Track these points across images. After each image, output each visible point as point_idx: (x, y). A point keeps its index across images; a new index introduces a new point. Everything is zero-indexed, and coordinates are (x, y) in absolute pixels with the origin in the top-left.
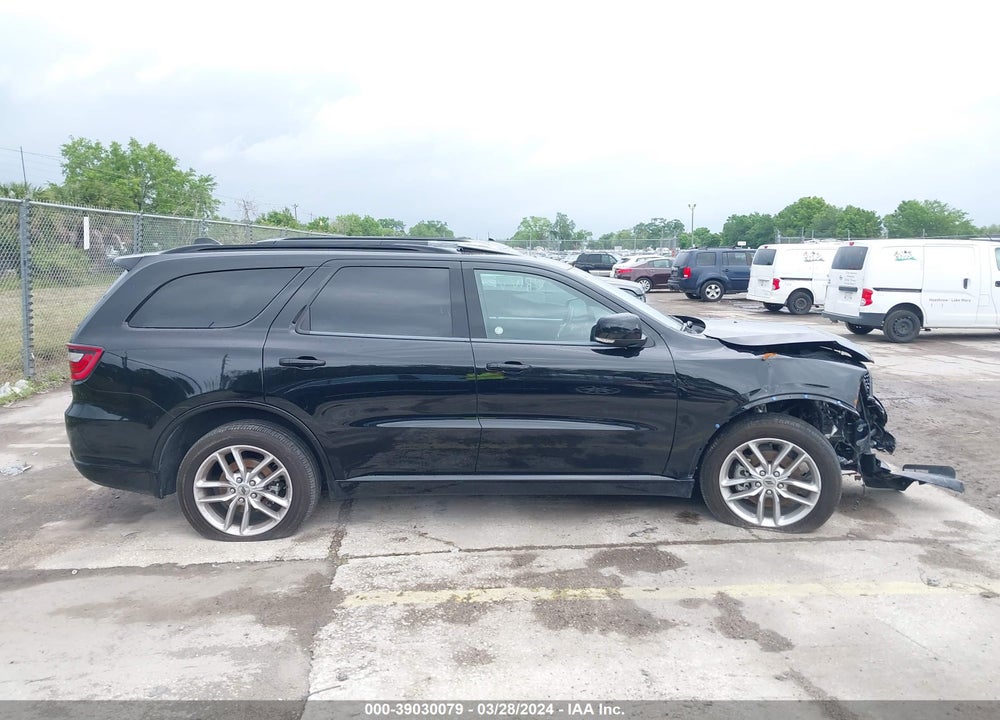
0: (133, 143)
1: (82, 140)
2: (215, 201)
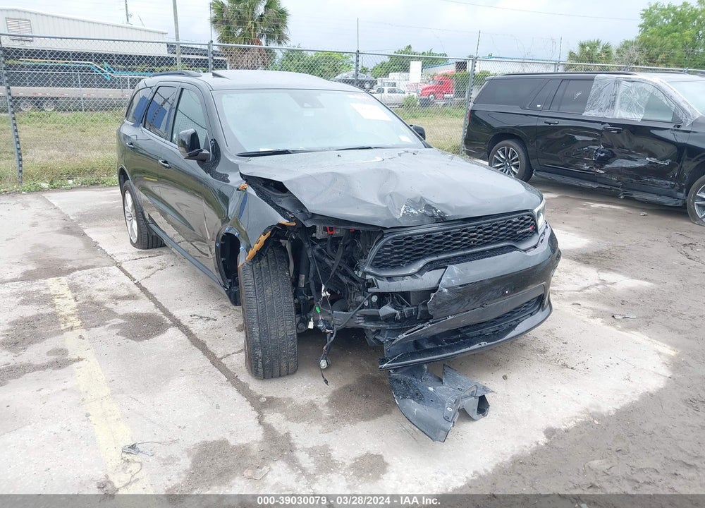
1: (658, 4)
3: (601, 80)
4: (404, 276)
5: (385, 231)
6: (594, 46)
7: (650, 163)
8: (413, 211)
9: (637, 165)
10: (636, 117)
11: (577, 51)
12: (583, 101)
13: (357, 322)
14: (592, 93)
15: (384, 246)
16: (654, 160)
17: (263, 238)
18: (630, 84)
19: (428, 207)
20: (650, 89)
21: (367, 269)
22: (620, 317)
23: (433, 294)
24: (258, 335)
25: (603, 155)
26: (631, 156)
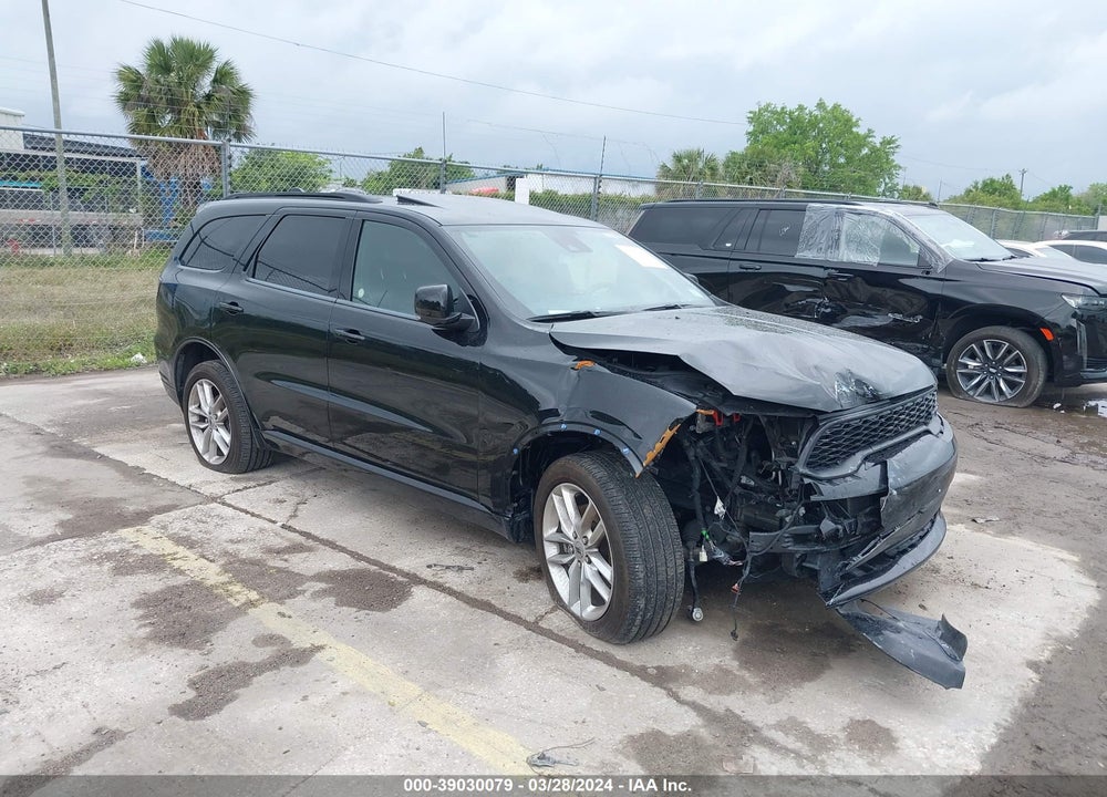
0: (821, 105)
1: (769, 105)
2: (895, 166)
3: (815, 210)
4: (844, 477)
5: (820, 417)
6: (693, 157)
7: (895, 320)
8: (844, 389)
9: (877, 323)
10: (870, 259)
11: (671, 165)
12: (794, 238)
13: (785, 545)
14: (805, 227)
15: (823, 437)
16: (899, 317)
17: (668, 434)
18: (856, 217)
19: (860, 382)
20: (883, 223)
21: (802, 470)
22: (982, 521)
23: (884, 499)
24: (642, 575)
25: (829, 310)
26: (867, 312)
